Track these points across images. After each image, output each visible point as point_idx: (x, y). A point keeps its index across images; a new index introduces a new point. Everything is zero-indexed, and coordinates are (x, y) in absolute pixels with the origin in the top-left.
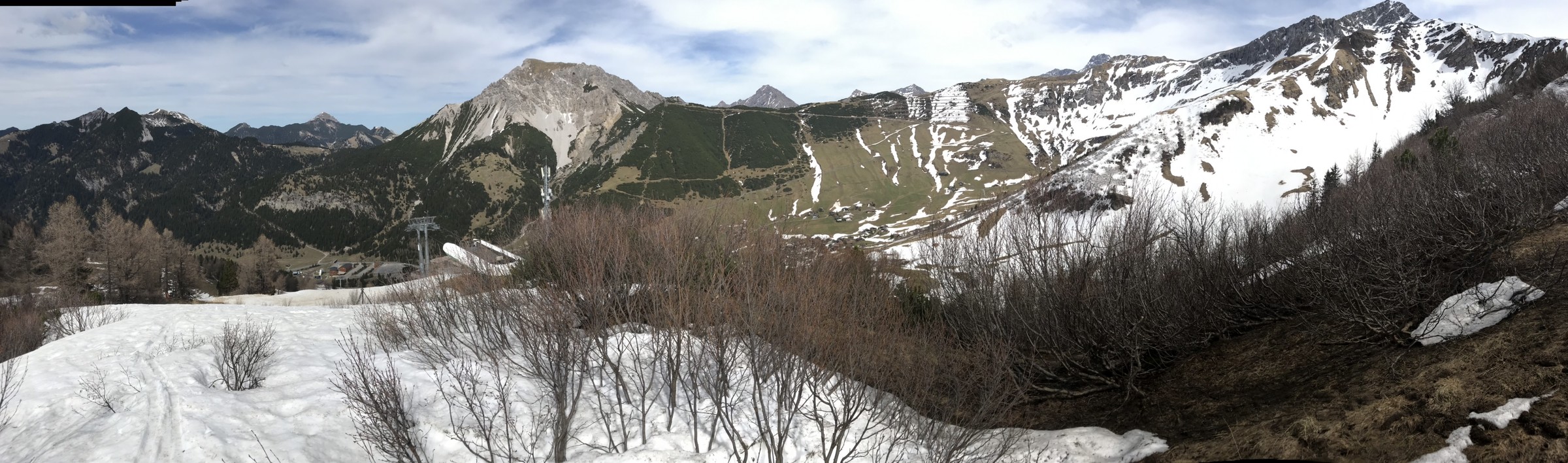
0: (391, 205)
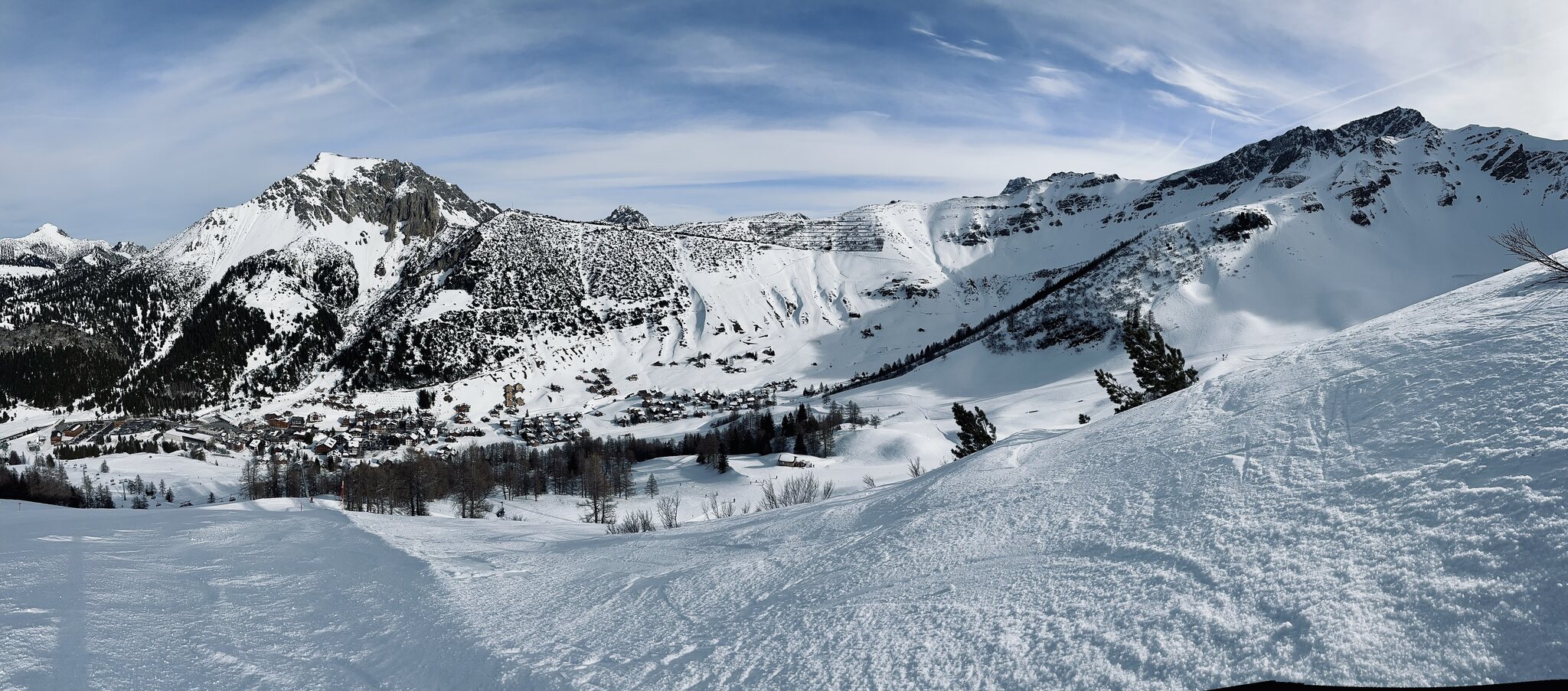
0: (140, 340)
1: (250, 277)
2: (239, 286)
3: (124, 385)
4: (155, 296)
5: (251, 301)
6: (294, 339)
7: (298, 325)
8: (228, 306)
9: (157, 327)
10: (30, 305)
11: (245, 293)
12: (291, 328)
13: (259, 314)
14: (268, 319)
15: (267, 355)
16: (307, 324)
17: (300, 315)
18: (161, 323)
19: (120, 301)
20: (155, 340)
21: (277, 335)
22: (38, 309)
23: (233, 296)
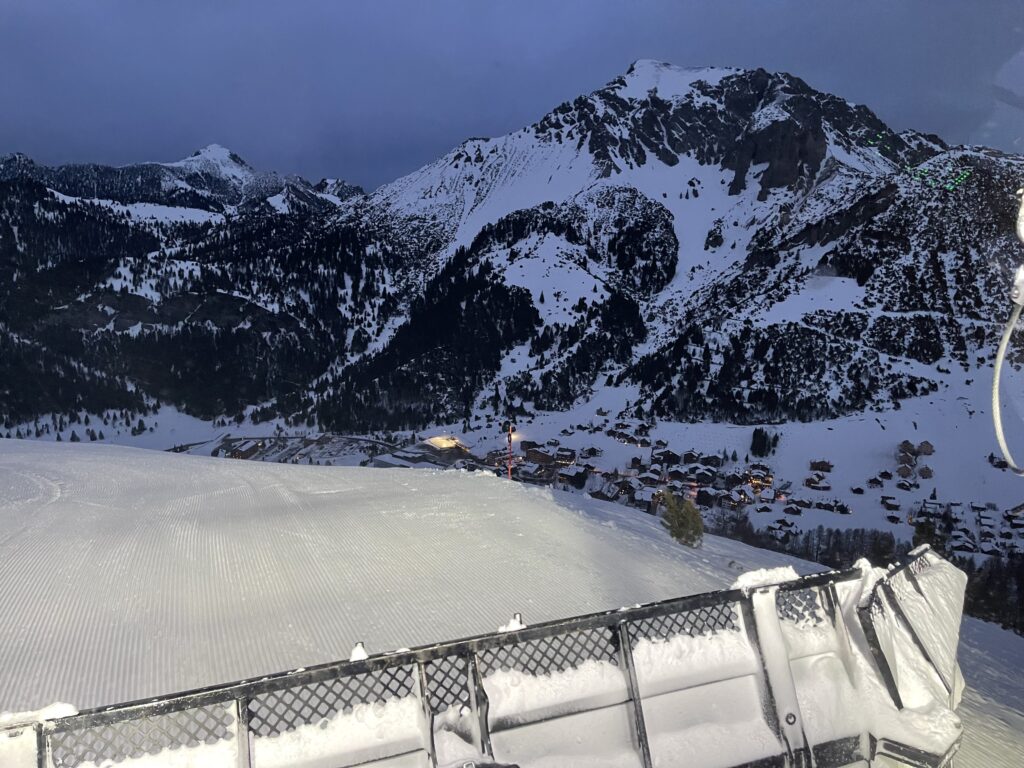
1: (515, 241)
2: (498, 255)
3: (321, 389)
4: (373, 262)
5: (514, 277)
6: (573, 334)
7: (579, 316)
8: (479, 282)
9: (373, 306)
10: (186, 266)
11: (505, 263)
12: (569, 321)
13: (524, 296)
14: (537, 305)
15: (531, 355)
16: (592, 314)
17: (582, 301)
18: (380, 301)
19: (321, 267)
20: (370, 325)
21: (547, 328)
22: (197, 273)
23: (487, 268)
